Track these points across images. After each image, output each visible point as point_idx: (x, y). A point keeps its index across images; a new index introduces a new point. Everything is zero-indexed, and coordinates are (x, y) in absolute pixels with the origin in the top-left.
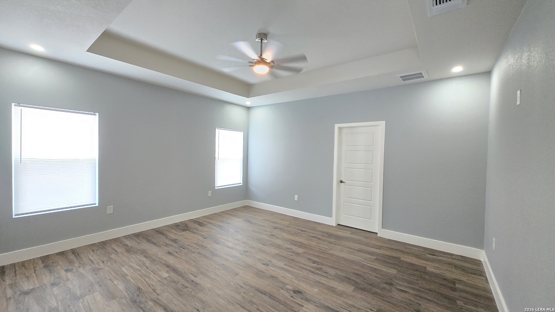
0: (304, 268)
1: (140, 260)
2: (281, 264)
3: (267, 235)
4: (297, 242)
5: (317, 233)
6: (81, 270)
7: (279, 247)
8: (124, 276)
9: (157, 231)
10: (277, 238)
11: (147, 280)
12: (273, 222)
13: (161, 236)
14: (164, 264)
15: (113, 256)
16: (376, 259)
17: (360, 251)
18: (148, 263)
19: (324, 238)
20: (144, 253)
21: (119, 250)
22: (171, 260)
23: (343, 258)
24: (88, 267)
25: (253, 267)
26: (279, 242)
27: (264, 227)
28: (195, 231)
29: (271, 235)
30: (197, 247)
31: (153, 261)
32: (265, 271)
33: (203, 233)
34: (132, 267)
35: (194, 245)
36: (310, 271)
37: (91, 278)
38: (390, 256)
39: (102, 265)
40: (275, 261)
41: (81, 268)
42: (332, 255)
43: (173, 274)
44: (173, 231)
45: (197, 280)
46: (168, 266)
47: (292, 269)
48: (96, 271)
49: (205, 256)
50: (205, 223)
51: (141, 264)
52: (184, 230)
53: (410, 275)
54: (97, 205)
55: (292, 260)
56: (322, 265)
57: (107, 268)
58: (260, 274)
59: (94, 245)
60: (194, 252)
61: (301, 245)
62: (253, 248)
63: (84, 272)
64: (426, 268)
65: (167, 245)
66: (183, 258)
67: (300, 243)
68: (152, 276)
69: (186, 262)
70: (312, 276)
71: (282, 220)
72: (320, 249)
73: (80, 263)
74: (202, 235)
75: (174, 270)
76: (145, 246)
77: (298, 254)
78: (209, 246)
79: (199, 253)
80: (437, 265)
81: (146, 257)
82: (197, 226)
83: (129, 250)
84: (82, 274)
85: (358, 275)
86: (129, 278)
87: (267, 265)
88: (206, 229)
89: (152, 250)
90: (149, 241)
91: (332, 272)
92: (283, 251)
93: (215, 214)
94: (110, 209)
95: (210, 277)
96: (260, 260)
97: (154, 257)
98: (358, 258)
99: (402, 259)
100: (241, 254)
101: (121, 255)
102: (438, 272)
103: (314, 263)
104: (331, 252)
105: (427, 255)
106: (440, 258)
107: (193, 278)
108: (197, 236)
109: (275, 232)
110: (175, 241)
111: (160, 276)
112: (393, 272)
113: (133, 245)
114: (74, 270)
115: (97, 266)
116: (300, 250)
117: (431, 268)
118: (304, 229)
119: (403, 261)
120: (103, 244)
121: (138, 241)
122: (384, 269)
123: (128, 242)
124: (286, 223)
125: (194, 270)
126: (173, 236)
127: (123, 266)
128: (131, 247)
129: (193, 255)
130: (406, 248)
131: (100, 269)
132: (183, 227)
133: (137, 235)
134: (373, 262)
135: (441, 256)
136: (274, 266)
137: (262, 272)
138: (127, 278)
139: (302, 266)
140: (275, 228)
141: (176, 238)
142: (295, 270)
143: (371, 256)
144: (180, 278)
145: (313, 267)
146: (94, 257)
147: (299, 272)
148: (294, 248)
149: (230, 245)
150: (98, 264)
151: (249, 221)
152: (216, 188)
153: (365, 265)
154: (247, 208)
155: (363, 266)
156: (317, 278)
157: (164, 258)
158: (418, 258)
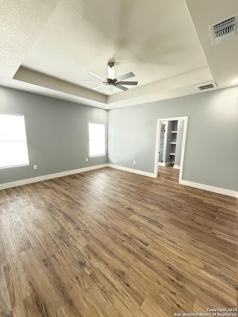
0: (134, 198)
1: (51, 192)
2: (123, 196)
3: (117, 182)
4: (133, 185)
5: (144, 181)
6: (24, 196)
7: (123, 188)
8: (44, 199)
9: (60, 179)
10: (122, 183)
11: (55, 201)
12: (121, 175)
13: (61, 181)
14: (63, 194)
15: (38, 190)
16: (175, 195)
17: (167, 191)
18: (55, 193)
19: (148, 184)
20: (54, 189)
21: (41, 187)
22: (66, 192)
23: (156, 194)
24: (27, 194)
25: (108, 197)
26: (123, 185)
27: (116, 178)
28: (79, 179)
29: (119, 182)
30: (80, 187)
31: (58, 192)
32: (114, 199)
33: (83, 180)
34: (48, 195)
35: (79, 186)
36: (138, 200)
37: (29, 199)
38: (184, 194)
39: (33, 194)
40: (119, 195)
41: (24, 195)
42: (151, 192)
43: (67, 199)
44: (68, 179)
45: (79, 202)
46: (65, 195)
47: (128, 199)
48: (30, 196)
49: (84, 191)
50: (84, 175)
51: (52, 194)
52: (73, 179)
53: (193, 203)
54: (29, 165)
55: (129, 194)
56: (145, 197)
57: (36, 195)
58: (111, 200)
59: (29, 184)
60: (78, 189)
61: (135, 187)
62: (109, 188)
63: (25, 196)
64: (203, 200)
65: (65, 185)
66: (73, 191)
67: (135, 186)
68: (57, 199)
69: (74, 193)
70: (138, 202)
71: (126, 174)
72: (145, 189)
73: (23, 192)
74: (83, 181)
75: (68, 197)
76: (54, 185)
77: (133, 192)
78: (86, 186)
79: (81, 189)
80: (210, 199)
81: (54, 191)
82: (80, 177)
83: (46, 187)
84: (24, 197)
85: (163, 202)
86: (46, 200)
87: (116, 196)
88: (85, 178)
89: (58, 187)
90: (56, 183)
91: (150, 200)
92: (125, 190)
93: (90, 171)
94: (35, 167)
95: (86, 201)
96: (112, 194)
97: (58, 191)
98: (165, 194)
99: (190, 195)
100: (102, 191)
101: (42, 189)
102: (209, 203)
103: (140, 196)
104: (151, 191)
105: (206, 194)
106: (213, 196)
107: (77, 201)
108: (80, 181)
109: (121, 180)
110: (69, 183)
111: (61, 200)
112: (183, 201)
113: (48, 185)
114: (20, 196)
115: (31, 194)
116: (134, 190)
117: (206, 200)
118: (137, 179)
119: (190, 197)
120: (33, 184)
121: (51, 183)
122: (179, 200)
123: (45, 184)
124: (128, 176)
125: (78, 197)
126: (68, 181)
127: (44, 194)
128: (47, 186)
129: (78, 190)
130: (194, 190)
131: (32, 195)
132: (73, 177)
133: (50, 180)
134: (173, 197)
135: (214, 195)
136: (119, 197)
137: (113, 199)
138: (45, 199)
139: (134, 197)
140: (122, 178)
141: (70, 182)
142: (130, 199)
143: (173, 194)
144: (71, 201)
145: (140, 198)
146: (30, 190)
147: (132, 200)
148: (131, 188)
149: (97, 186)
150: (31, 193)
151: (108, 175)
152: (90, 157)
153: (169, 198)
154: (108, 168)
155: (167, 198)
156: (141, 203)
157: (63, 191)
158: (200, 196)
